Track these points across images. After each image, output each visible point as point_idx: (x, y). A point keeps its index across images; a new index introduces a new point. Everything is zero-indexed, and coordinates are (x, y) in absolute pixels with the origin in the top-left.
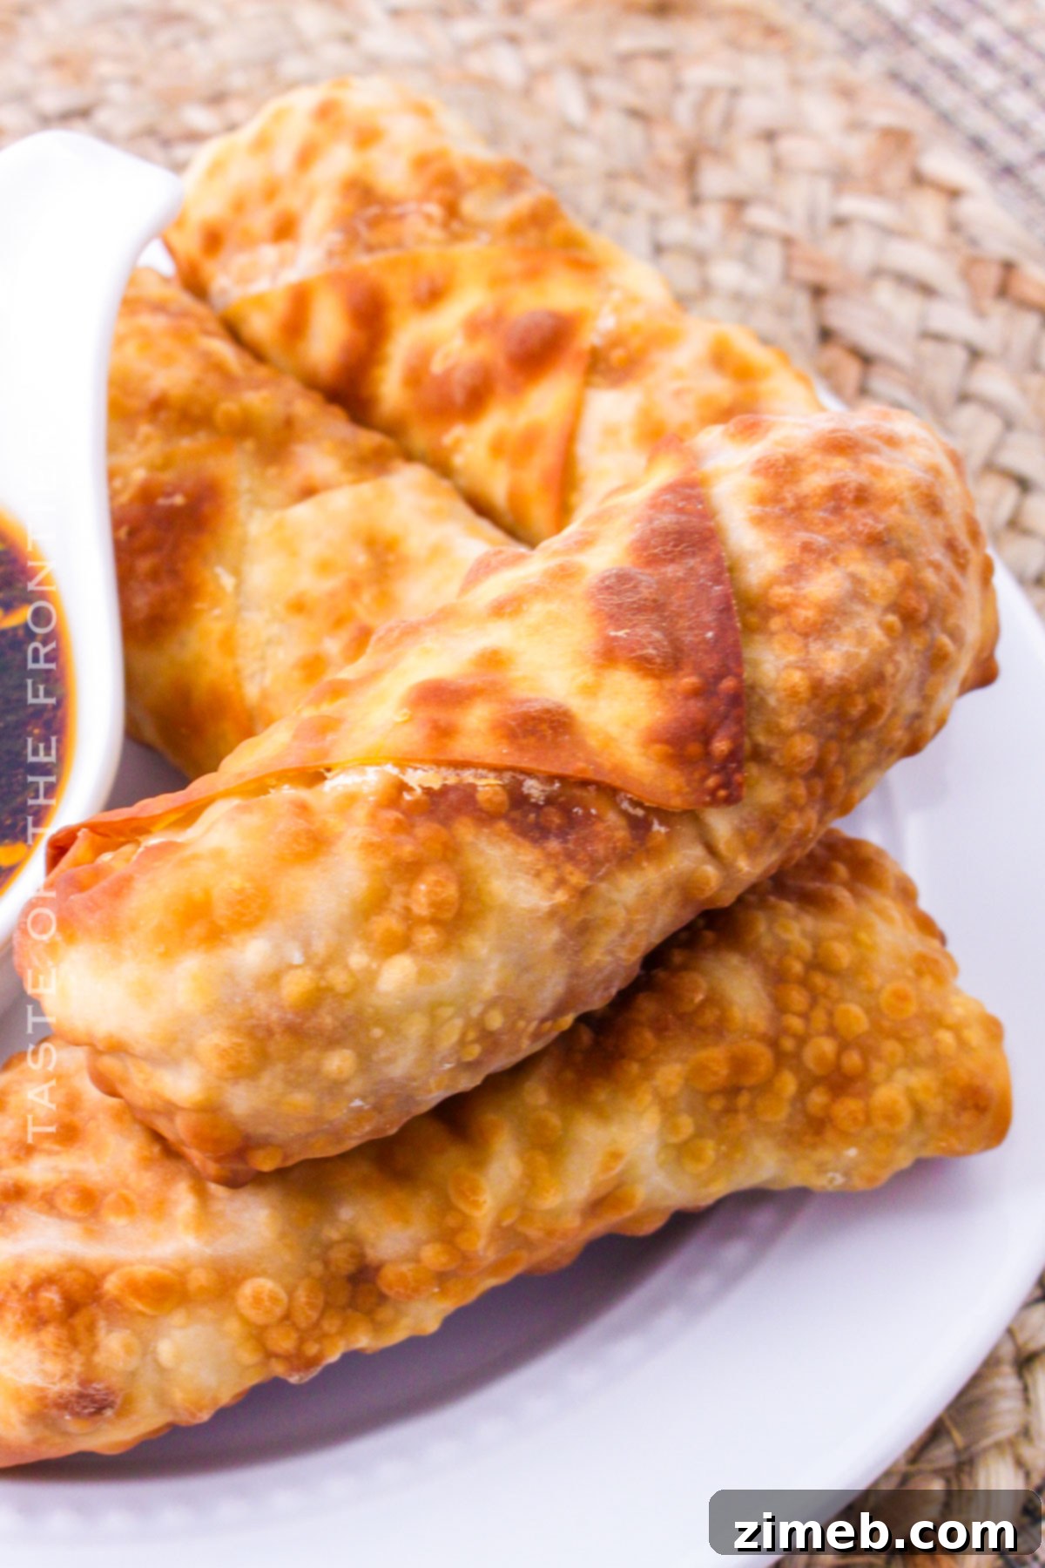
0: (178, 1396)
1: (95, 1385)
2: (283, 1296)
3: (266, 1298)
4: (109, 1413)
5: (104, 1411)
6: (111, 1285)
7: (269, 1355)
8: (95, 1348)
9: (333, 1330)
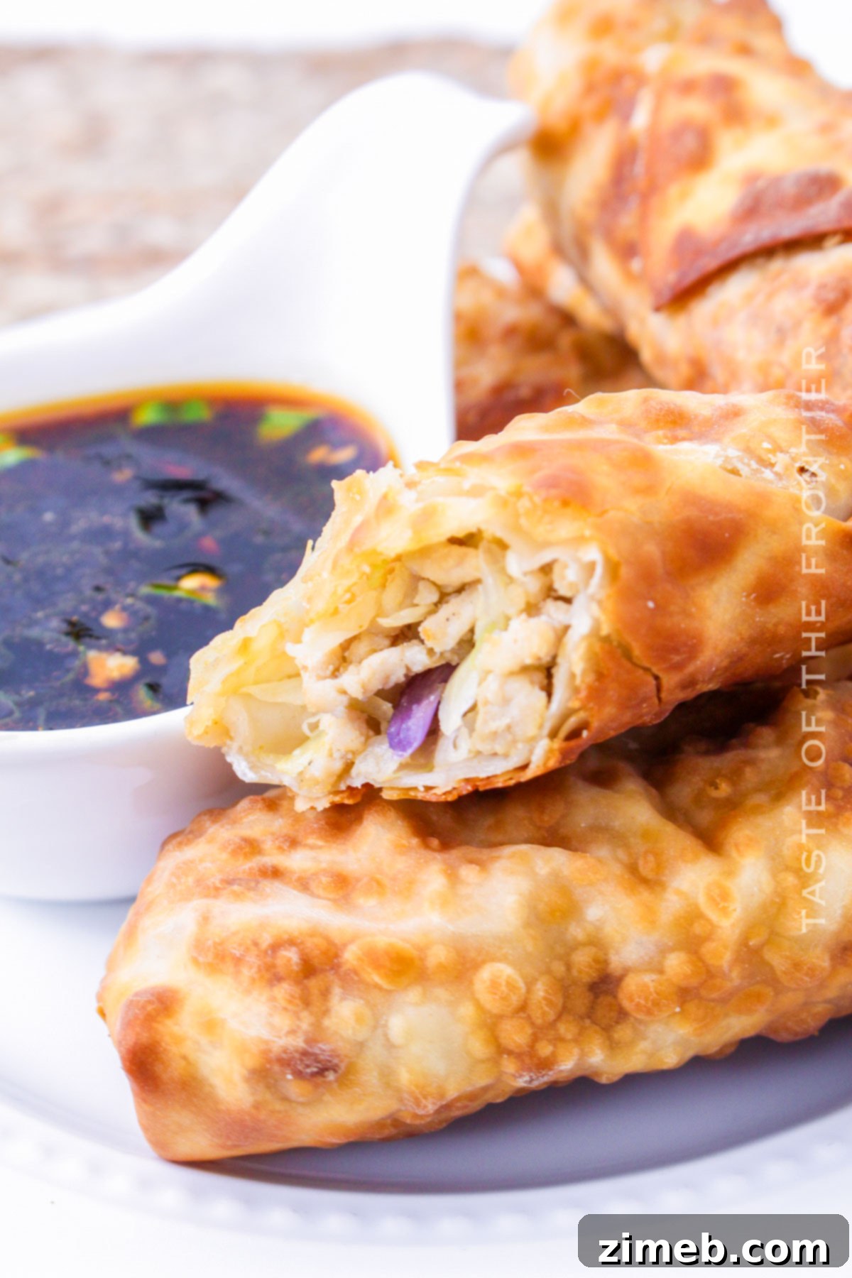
0: (404, 1078)
1: (321, 1045)
2: (521, 984)
3: (504, 983)
4: (331, 1076)
5: (326, 1073)
6: (350, 956)
7: (502, 1050)
8: (326, 1012)
9: (569, 1036)
